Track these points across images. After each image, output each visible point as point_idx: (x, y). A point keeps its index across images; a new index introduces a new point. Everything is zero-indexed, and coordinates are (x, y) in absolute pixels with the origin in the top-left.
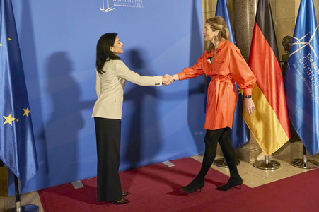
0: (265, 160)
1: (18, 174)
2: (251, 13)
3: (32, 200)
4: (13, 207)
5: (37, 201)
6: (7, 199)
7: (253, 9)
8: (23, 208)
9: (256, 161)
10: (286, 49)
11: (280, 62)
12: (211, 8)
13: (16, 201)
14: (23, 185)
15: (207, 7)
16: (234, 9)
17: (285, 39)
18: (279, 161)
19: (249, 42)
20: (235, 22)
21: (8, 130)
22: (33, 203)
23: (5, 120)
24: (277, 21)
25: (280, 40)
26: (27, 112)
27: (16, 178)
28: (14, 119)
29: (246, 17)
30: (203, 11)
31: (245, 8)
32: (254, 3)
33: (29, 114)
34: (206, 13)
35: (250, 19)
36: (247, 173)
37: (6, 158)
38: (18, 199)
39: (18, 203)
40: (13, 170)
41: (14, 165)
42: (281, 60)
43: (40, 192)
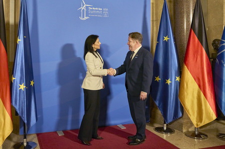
0: (195, 132)
1: (26, 122)
2: (188, 21)
3: (33, 139)
4: (22, 141)
5: (36, 140)
6: (18, 136)
7: (190, 18)
8: (27, 143)
9: (188, 131)
10: (215, 49)
11: (210, 58)
12: (157, 17)
13: (24, 138)
14: (28, 129)
15: (154, 17)
16: (175, 18)
17: (214, 41)
18: (206, 134)
19: (186, 42)
20: (175, 28)
21: (21, 94)
22: (33, 141)
23: (20, 87)
24: (209, 28)
25: (210, 42)
26: (32, 83)
27: (24, 123)
28: (25, 87)
29: (184, 24)
30: (151, 19)
31: (183, 17)
32: (190, 14)
33: (34, 84)
34: (153, 21)
35: (187, 26)
36: (180, 140)
37: (19, 110)
38: (25, 137)
39: (25, 140)
40: (23, 119)
41: (24, 116)
42: (211, 57)
43: (38, 135)
